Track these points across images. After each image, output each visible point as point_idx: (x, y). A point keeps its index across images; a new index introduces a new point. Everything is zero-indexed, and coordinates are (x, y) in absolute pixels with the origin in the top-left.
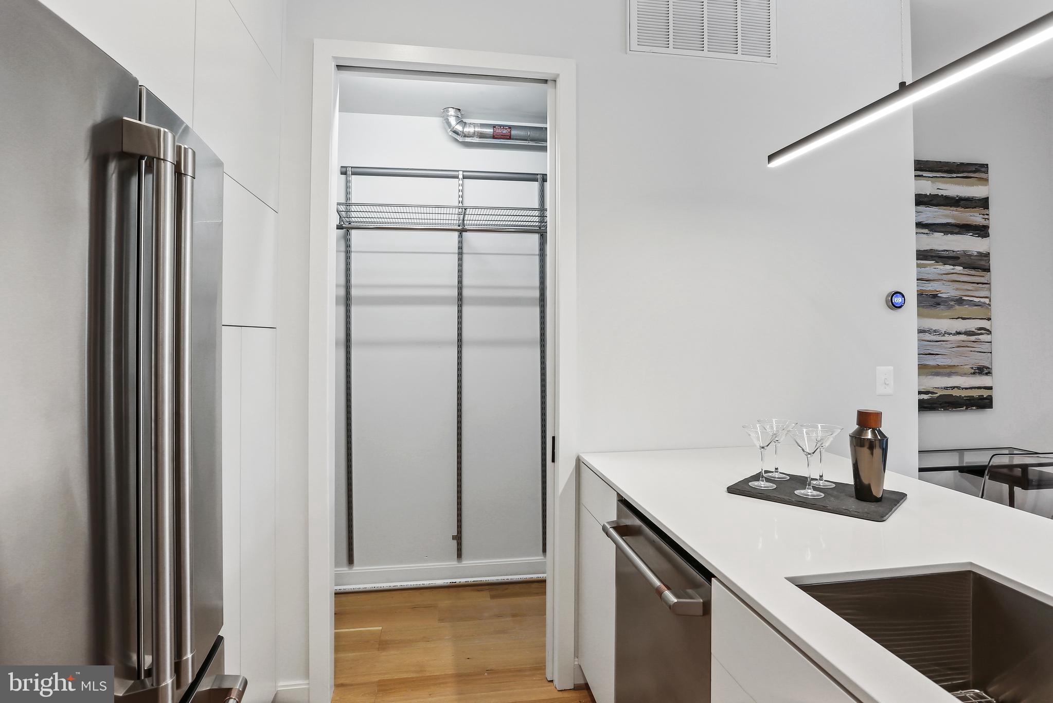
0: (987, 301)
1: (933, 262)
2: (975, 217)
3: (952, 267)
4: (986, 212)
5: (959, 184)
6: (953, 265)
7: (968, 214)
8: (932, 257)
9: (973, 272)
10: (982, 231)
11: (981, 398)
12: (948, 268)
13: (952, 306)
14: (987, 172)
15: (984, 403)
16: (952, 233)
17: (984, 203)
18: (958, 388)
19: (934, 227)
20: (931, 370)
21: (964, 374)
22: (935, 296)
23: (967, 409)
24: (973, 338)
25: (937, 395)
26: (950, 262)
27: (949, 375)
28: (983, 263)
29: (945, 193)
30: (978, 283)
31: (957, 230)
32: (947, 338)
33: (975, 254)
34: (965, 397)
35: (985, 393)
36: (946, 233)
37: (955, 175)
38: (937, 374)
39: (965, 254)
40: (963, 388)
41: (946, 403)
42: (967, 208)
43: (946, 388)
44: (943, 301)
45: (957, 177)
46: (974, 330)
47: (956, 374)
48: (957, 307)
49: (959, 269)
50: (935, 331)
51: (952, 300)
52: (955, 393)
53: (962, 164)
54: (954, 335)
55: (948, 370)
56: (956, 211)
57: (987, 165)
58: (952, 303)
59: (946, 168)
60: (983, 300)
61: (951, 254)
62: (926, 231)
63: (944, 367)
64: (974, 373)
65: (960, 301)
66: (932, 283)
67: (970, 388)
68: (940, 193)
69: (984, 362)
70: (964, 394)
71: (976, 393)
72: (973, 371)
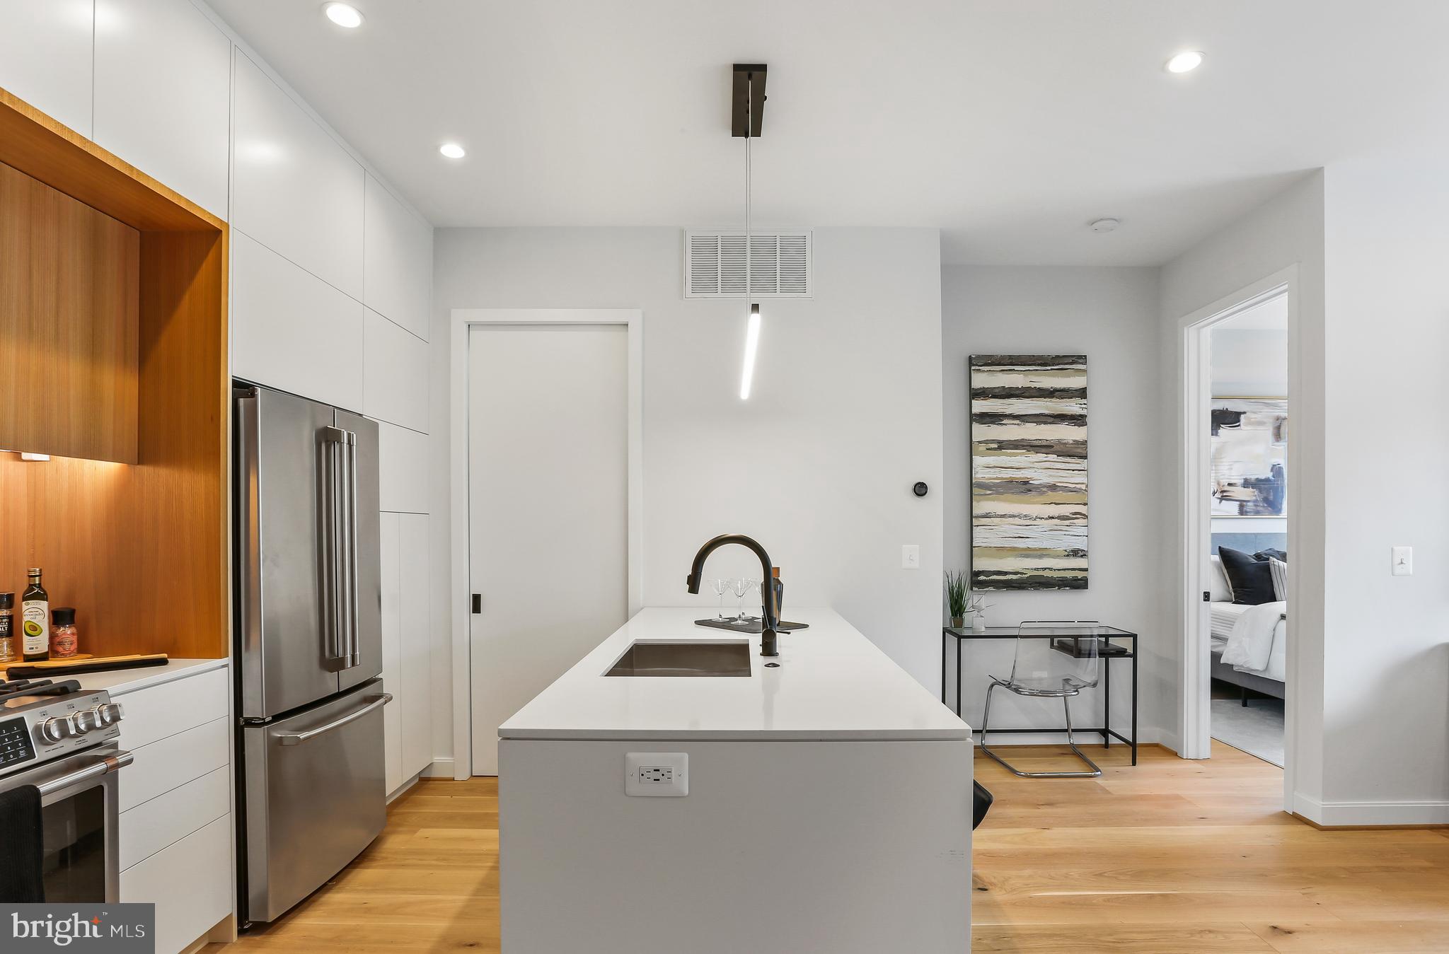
0: (1083, 487)
1: (1024, 451)
2: (1072, 407)
3: (1046, 455)
4: (1084, 401)
5: (1053, 376)
6: (1046, 454)
7: (1062, 404)
8: (1024, 446)
9: (1068, 459)
10: (1079, 420)
11: (1075, 579)
12: (1041, 457)
13: (1044, 493)
14: (1085, 363)
15: (1078, 584)
16: (1045, 423)
17: (1082, 393)
18: (1050, 569)
19: (1026, 418)
20: (1020, 552)
21: (1057, 557)
22: (1026, 483)
23: (1059, 589)
24: (1067, 522)
25: (1026, 576)
26: (1044, 450)
27: (1041, 557)
28: (1079, 450)
29: (1038, 385)
30: (1073, 470)
31: (1052, 419)
32: (1038, 522)
33: (1071, 442)
34: (1057, 577)
35: (1080, 575)
36: (1038, 423)
37: (1049, 368)
38: (1027, 556)
39: (1059, 442)
40: (1055, 570)
41: (1036, 583)
42: (1062, 398)
43: (1037, 569)
44: (1034, 488)
45: (1052, 369)
46: (1068, 514)
47: (1048, 556)
48: (1050, 493)
49: (1053, 457)
50: (1025, 516)
51: (1045, 487)
52: (1047, 574)
53: (1058, 357)
54: (1047, 519)
55: (1039, 553)
56: (1051, 401)
57: (1085, 356)
58: (1045, 489)
59: (1039, 362)
60: (1078, 486)
61: (1045, 443)
62: (1017, 422)
63: (1035, 550)
64: (1068, 556)
65: (1053, 487)
66: (1023, 471)
67: (1062, 570)
68: (1033, 385)
69: (1080, 544)
70: (1056, 575)
71: (1069, 575)
72: (1066, 553)
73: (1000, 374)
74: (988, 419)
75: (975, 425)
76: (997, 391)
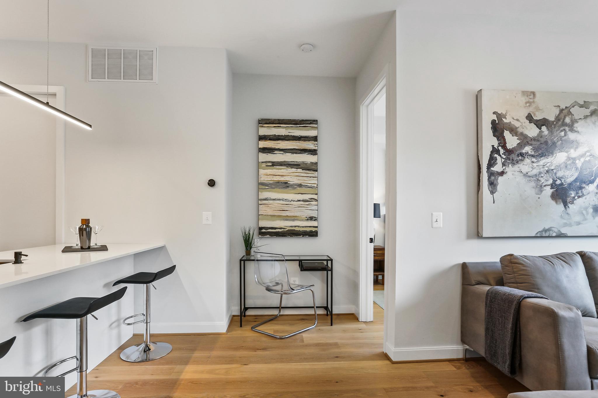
0: (315, 185)
1: (285, 167)
2: (310, 145)
3: (296, 169)
4: (316, 142)
5: (301, 130)
6: (297, 169)
7: (305, 144)
8: (285, 164)
9: (308, 172)
10: (313, 152)
11: (311, 232)
12: (294, 170)
13: (295, 188)
14: (317, 124)
15: (313, 234)
16: (296, 153)
17: (315, 139)
18: (298, 226)
19: (286, 150)
20: (283, 218)
21: (302, 220)
22: (286, 183)
23: (303, 236)
24: (307, 203)
25: (286, 230)
26: (295, 167)
27: (293, 220)
28: (313, 167)
29: (292, 134)
30: (310, 177)
31: (299, 152)
32: (292, 203)
33: (309, 163)
34: (302, 231)
35: (314, 229)
36: (293, 153)
37: (298, 126)
38: (287, 220)
39: (303, 163)
40: (301, 227)
41: (291, 233)
42: (305, 141)
43: (292, 227)
44: (290, 186)
45: (300, 127)
46: (308, 199)
47: (297, 220)
48: (298, 188)
49: (300, 170)
50: (286, 200)
51: (296, 185)
52: (297, 229)
53: (303, 120)
54: (297, 201)
55: (293, 218)
56: (299, 143)
57: (317, 120)
58: (296, 186)
59: (293, 123)
60: (313, 185)
61: (296, 163)
62: (282, 152)
63: (291, 217)
64: (307, 220)
65: (300, 186)
66: (285, 177)
67: (305, 227)
68: (290, 134)
69: (314, 214)
70: (301, 229)
71: (308, 229)
72: (307, 219)
73: (273, 128)
74: (267, 151)
75: (260, 154)
76: (272, 137)
